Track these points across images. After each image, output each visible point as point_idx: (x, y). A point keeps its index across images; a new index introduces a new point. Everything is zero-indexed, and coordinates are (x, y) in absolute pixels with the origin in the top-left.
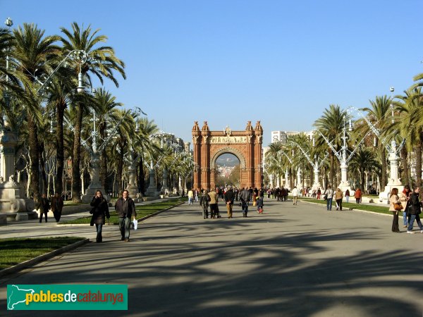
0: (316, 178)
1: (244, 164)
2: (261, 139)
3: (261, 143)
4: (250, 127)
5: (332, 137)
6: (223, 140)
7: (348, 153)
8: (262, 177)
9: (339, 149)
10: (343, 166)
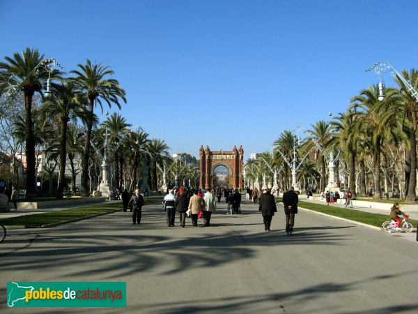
0: (275, 181)
1: (232, 172)
2: (242, 157)
3: (242, 159)
4: (235, 149)
5: (286, 153)
6: (219, 157)
7: (297, 164)
8: (243, 181)
9: (290, 161)
10: (294, 172)
